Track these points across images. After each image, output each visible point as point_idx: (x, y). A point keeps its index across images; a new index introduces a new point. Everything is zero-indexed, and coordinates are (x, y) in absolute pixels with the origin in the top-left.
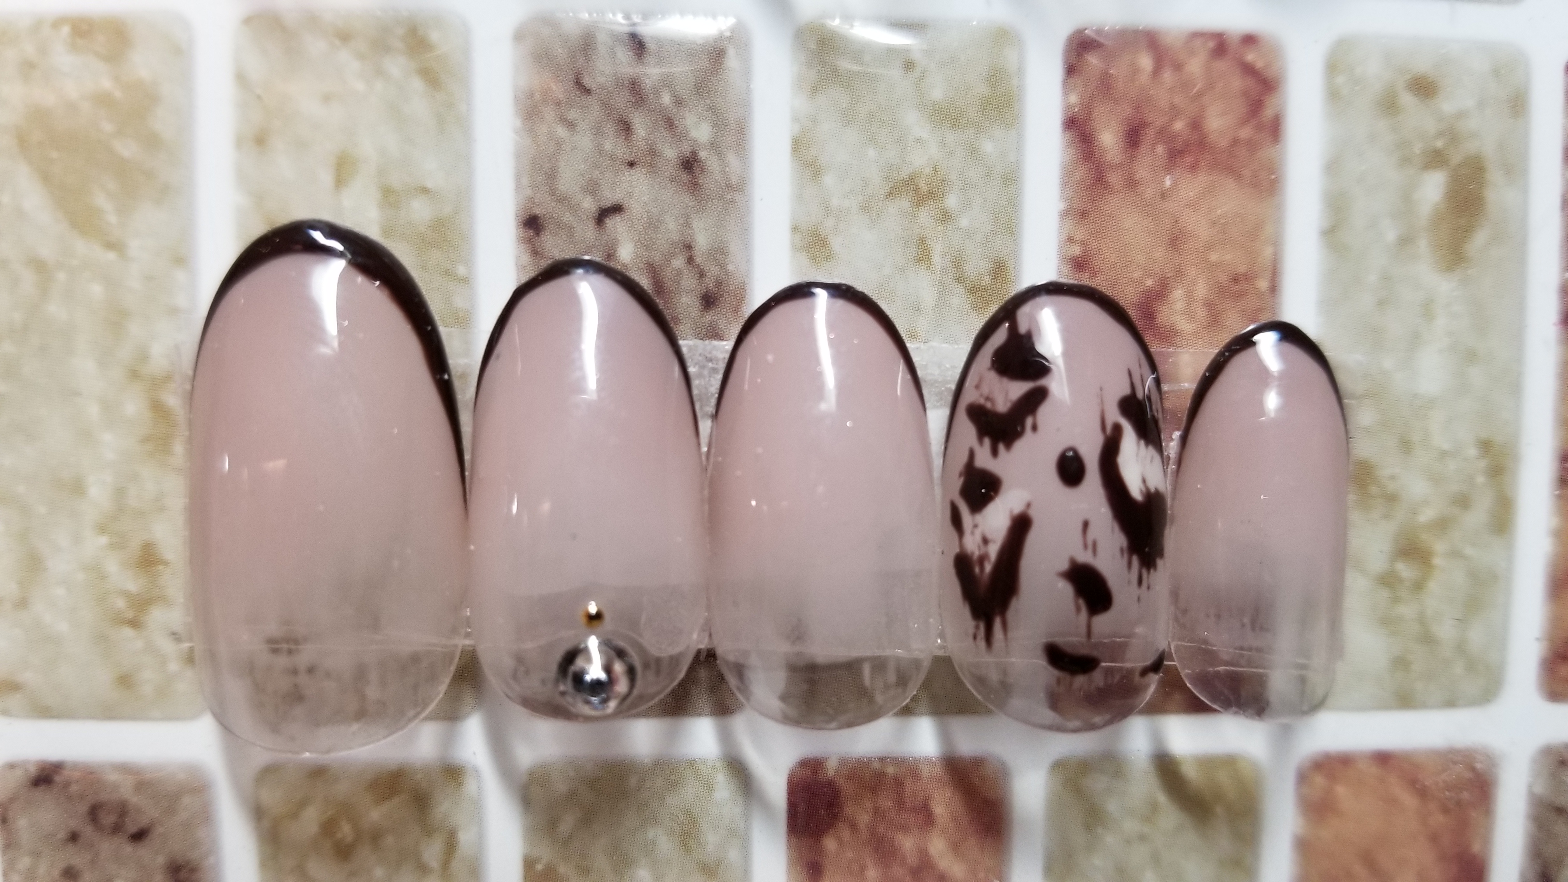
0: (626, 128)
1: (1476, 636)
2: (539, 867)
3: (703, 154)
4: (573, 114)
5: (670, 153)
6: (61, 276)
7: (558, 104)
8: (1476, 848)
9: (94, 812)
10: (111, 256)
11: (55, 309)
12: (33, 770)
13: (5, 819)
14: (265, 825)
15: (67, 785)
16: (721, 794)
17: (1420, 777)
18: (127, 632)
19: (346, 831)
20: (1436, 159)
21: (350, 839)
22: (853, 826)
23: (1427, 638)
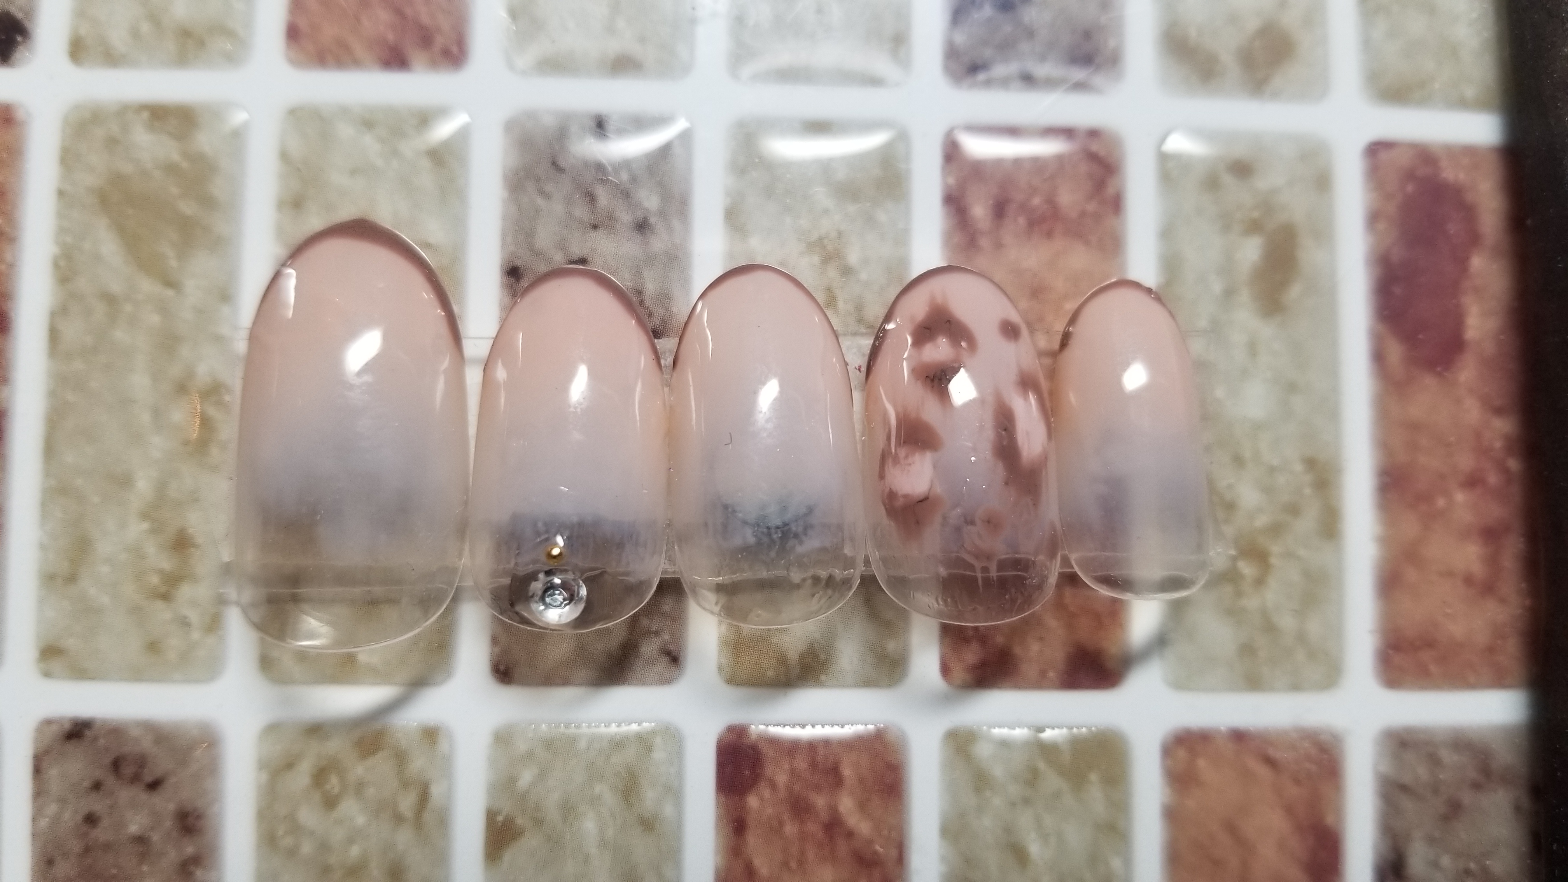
0: (591, 198)
1: (1314, 627)
2: (500, 818)
3: (653, 220)
4: (549, 188)
5: (626, 217)
6: (128, 308)
7: (538, 179)
8: (1330, 820)
9: (116, 765)
10: (170, 293)
11: (120, 335)
12: (67, 726)
13: (38, 770)
14: (264, 777)
15: (96, 739)
16: (658, 755)
17: (1271, 752)
18: (159, 604)
19: (334, 783)
20: (1254, 227)
21: (336, 790)
22: (773, 786)
23: (1270, 628)
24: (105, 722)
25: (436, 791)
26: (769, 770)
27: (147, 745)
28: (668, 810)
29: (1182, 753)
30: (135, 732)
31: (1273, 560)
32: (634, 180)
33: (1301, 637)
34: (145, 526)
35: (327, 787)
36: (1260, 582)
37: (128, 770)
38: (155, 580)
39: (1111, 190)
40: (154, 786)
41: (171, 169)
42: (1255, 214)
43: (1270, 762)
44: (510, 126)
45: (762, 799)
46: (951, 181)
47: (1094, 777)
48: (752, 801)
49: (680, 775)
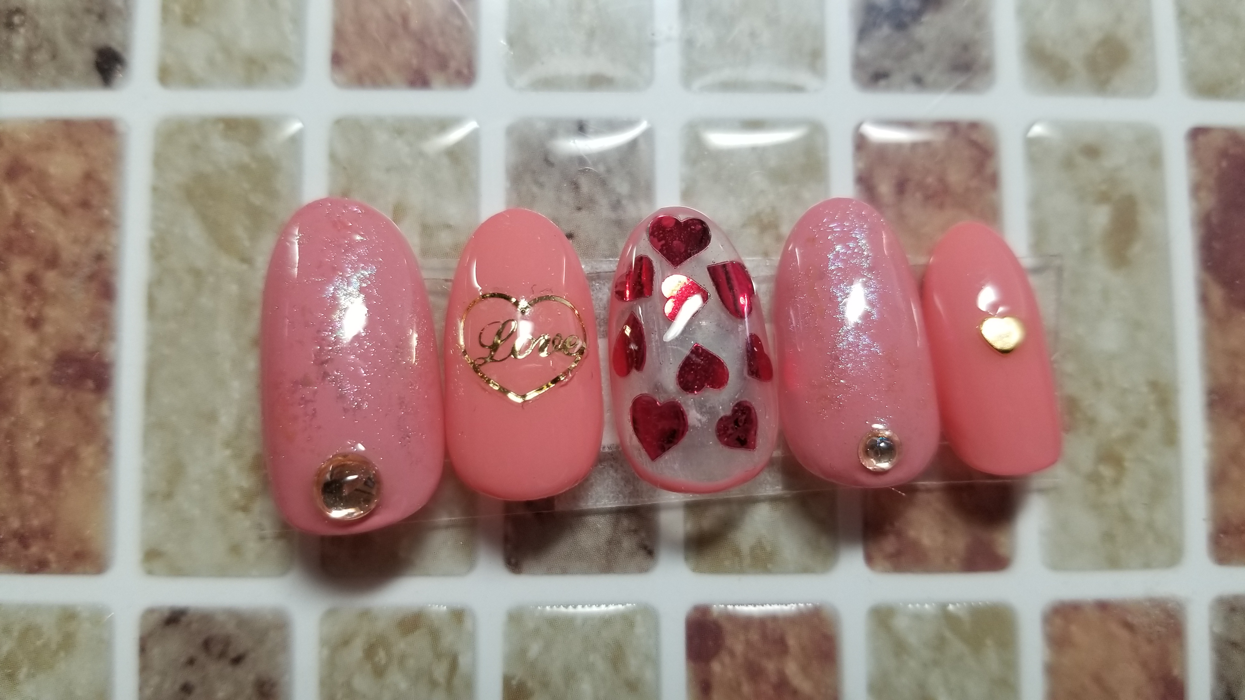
0: (576, 186)
1: (1160, 517)
2: (514, 682)
3: (624, 200)
4: (543, 179)
5: (604, 200)
6: (211, 279)
7: (534, 172)
8: (1176, 672)
9: (207, 645)
10: (245, 267)
11: (205, 301)
12: (166, 614)
13: (143, 649)
14: (326, 652)
15: (189, 624)
16: (640, 630)
17: (1129, 618)
18: (240, 515)
19: (381, 656)
20: (1103, 198)
21: (383, 662)
22: (732, 654)
23: (1126, 519)
24: (196, 610)
25: (463, 661)
26: (729, 641)
27: (231, 628)
28: (648, 675)
29: (1058, 621)
30: (221, 618)
31: (1126, 464)
32: (609, 171)
33: (1150, 525)
34: (228, 452)
35: (377, 659)
36: (1117, 482)
37: (216, 649)
38: (236, 496)
39: (989, 171)
40: (237, 660)
41: (243, 169)
42: (1104, 187)
43: (1129, 626)
44: (511, 131)
45: (723, 665)
46: (861, 165)
47: (989, 642)
48: (716, 667)
49: (657, 645)
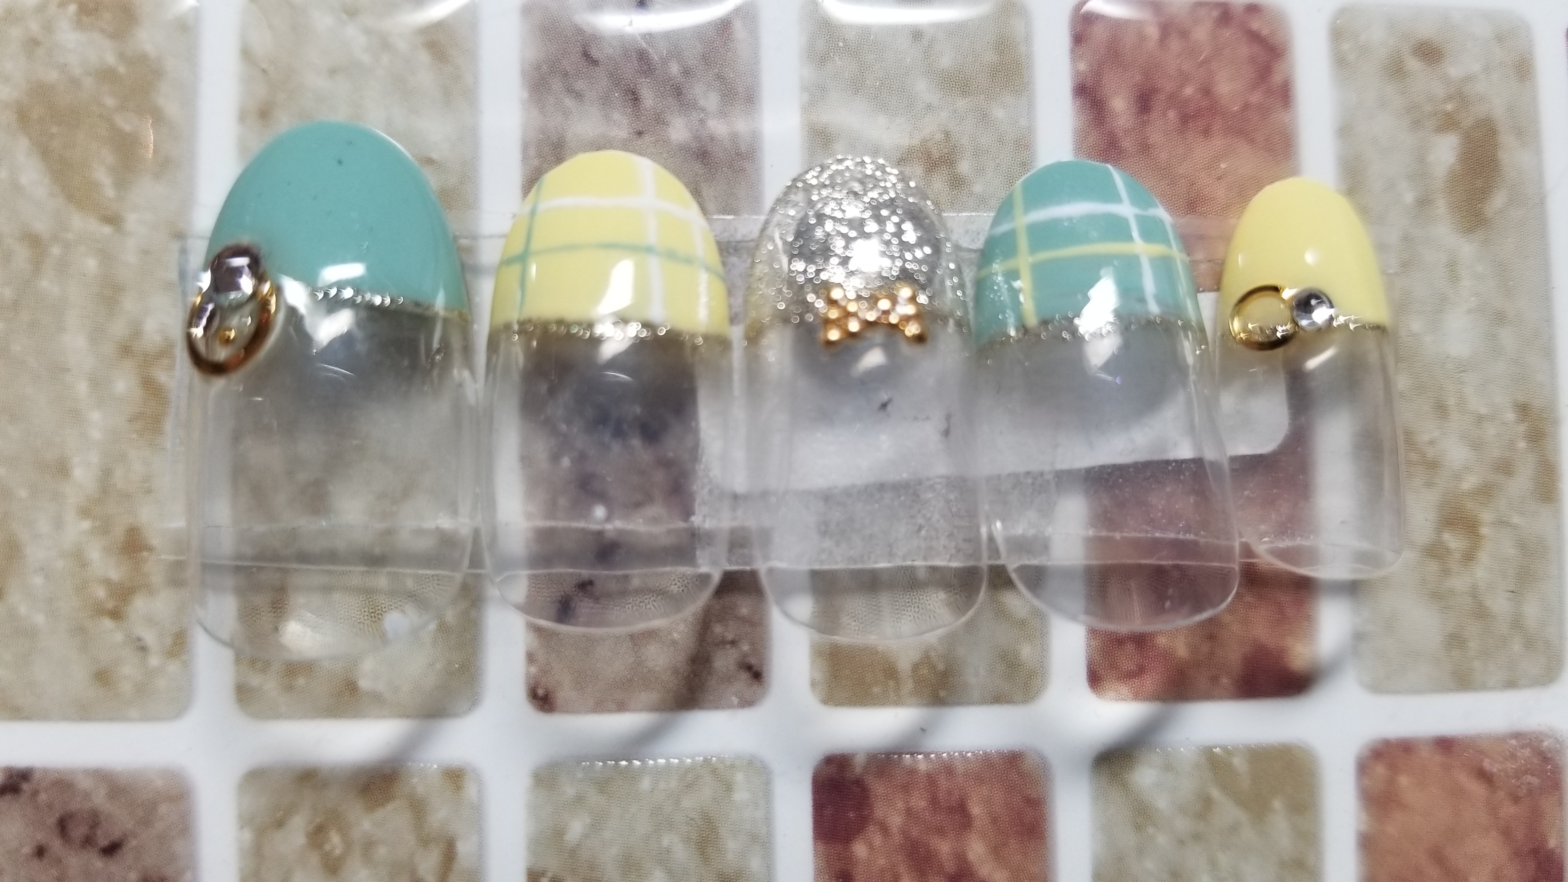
0: (634, 98)
1: (1531, 610)
4: (580, 85)
6: (56, 250)
8: (1551, 843)
9: (63, 826)
10: (107, 230)
14: (247, 836)
16: (741, 795)
17: (1487, 764)
18: (108, 623)
19: (335, 840)
23: (1481, 613)
24: (46, 771)
25: (464, 848)
26: (880, 810)
27: (100, 799)
28: (755, 864)
29: (1380, 770)
30: (85, 784)
31: (1484, 531)
32: (687, 72)
33: (1517, 623)
34: (86, 525)
35: (327, 847)
36: (1469, 557)
37: (79, 831)
38: (101, 593)
39: (1277, 78)
40: (112, 850)
41: (106, 75)
42: (1449, 107)
43: (1484, 776)
45: (871, 847)
46: (1082, 66)
47: (1277, 804)
48: (860, 849)
49: (768, 820)
